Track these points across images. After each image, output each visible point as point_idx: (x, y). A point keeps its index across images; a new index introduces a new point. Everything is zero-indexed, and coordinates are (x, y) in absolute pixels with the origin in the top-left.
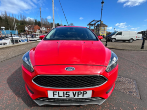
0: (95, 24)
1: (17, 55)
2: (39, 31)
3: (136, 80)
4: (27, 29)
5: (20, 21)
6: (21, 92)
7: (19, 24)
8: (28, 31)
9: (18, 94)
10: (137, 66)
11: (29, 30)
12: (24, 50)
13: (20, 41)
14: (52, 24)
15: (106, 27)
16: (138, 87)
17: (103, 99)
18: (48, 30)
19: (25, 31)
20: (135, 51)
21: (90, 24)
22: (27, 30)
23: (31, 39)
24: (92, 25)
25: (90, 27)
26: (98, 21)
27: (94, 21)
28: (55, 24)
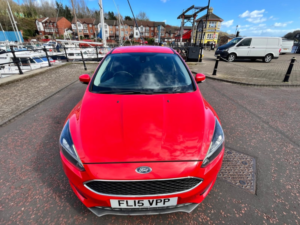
0: (195, 15)
1: (34, 102)
2: (70, 32)
3: (256, 158)
4: (40, 27)
5: (22, 7)
6: (62, 187)
7: (22, 15)
8: (45, 33)
9: (57, 190)
10: (266, 126)
11: (47, 31)
12: (45, 88)
13: (32, 61)
14: (97, 14)
15: (218, 23)
16: (257, 172)
17: (195, 203)
18: (89, 28)
19: (37, 32)
20: (271, 88)
21: (183, 16)
22: (42, 29)
23: (55, 54)
24: (188, 18)
25: (183, 23)
26: (203, 9)
27: (192, 7)
28: (105, 14)
